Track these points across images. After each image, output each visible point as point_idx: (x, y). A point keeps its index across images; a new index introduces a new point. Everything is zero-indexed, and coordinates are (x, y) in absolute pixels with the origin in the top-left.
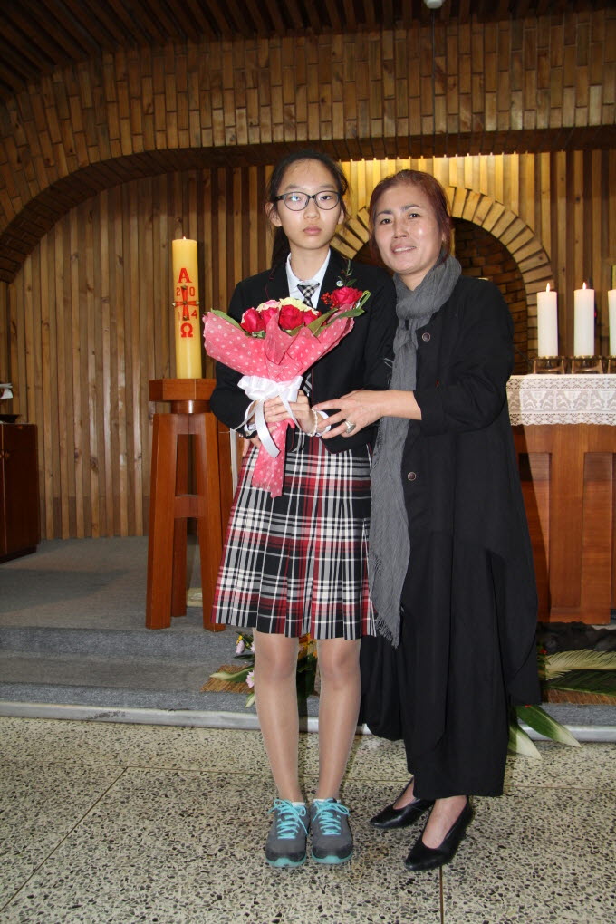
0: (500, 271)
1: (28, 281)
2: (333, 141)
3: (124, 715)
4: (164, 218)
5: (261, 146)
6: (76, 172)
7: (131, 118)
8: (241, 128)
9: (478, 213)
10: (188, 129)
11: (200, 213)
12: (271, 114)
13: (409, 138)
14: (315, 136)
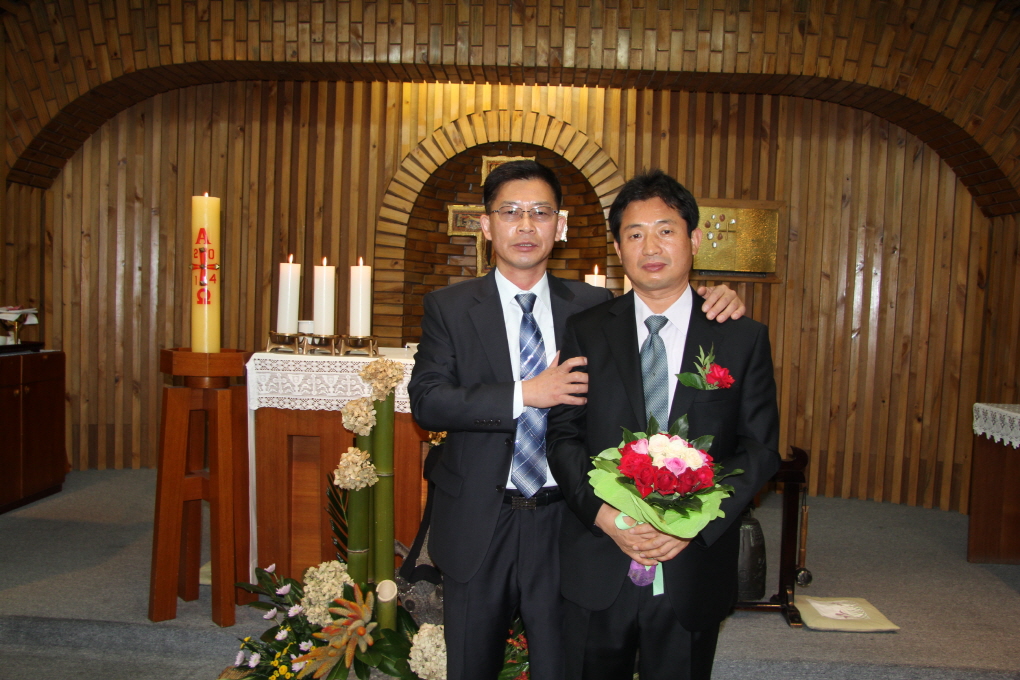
0: (581, 202)
1: (68, 187)
2: (402, 65)
4: (223, 125)
5: (326, 64)
6: (121, 77)
7: (183, 23)
8: (304, 44)
9: (560, 142)
10: (246, 41)
11: (264, 123)
12: (337, 30)
13: (483, 67)
14: (382, 58)
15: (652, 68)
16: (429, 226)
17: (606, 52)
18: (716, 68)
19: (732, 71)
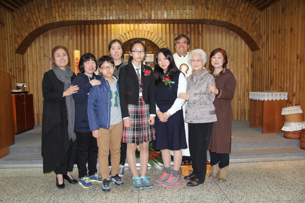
1: (29, 54)
2: (113, 20)
5: (94, 21)
6: (43, 26)
7: (59, 12)
8: (89, 16)
9: (151, 38)
10: (74, 16)
11: (77, 36)
12: (97, 12)
13: (133, 20)
14: (108, 19)
15: (173, 19)
17: (162, 15)
18: (188, 18)
19: (191, 19)
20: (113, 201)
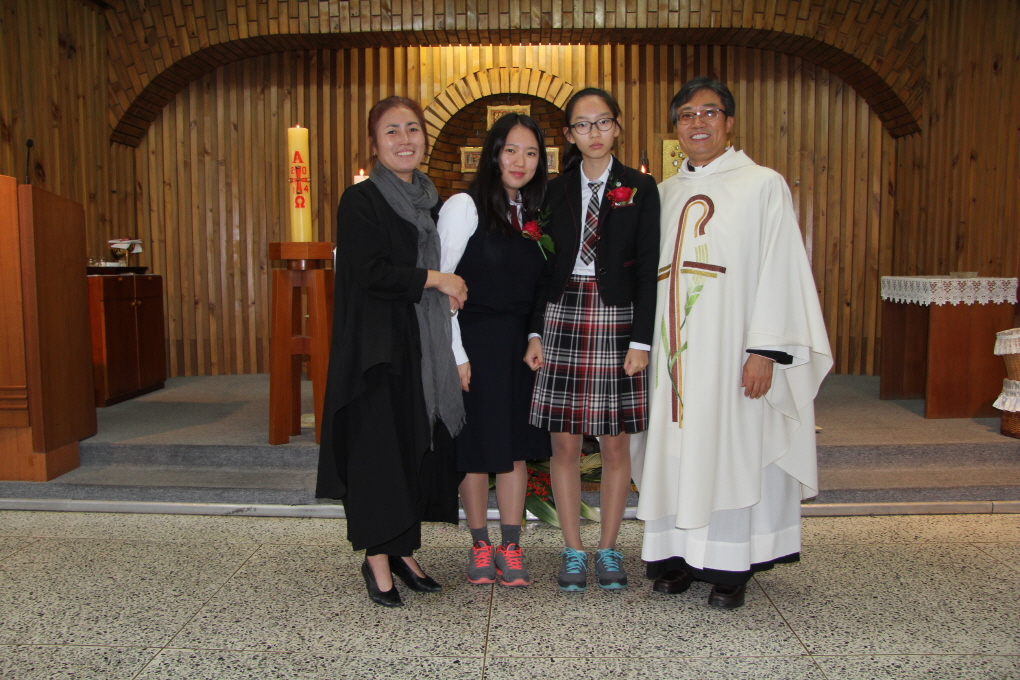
1: (152, 146)
2: (424, 31)
3: (255, 509)
4: (274, 90)
5: (361, 34)
6: (197, 52)
7: (247, 6)
8: (344, 18)
9: (550, 92)
10: (298, 18)
11: (307, 86)
12: (370, 6)
13: (489, 30)
14: (408, 27)
15: (623, 26)
16: (445, 166)
17: (586, 15)
18: (674, 24)
19: (686, 26)
20: (401, 633)
